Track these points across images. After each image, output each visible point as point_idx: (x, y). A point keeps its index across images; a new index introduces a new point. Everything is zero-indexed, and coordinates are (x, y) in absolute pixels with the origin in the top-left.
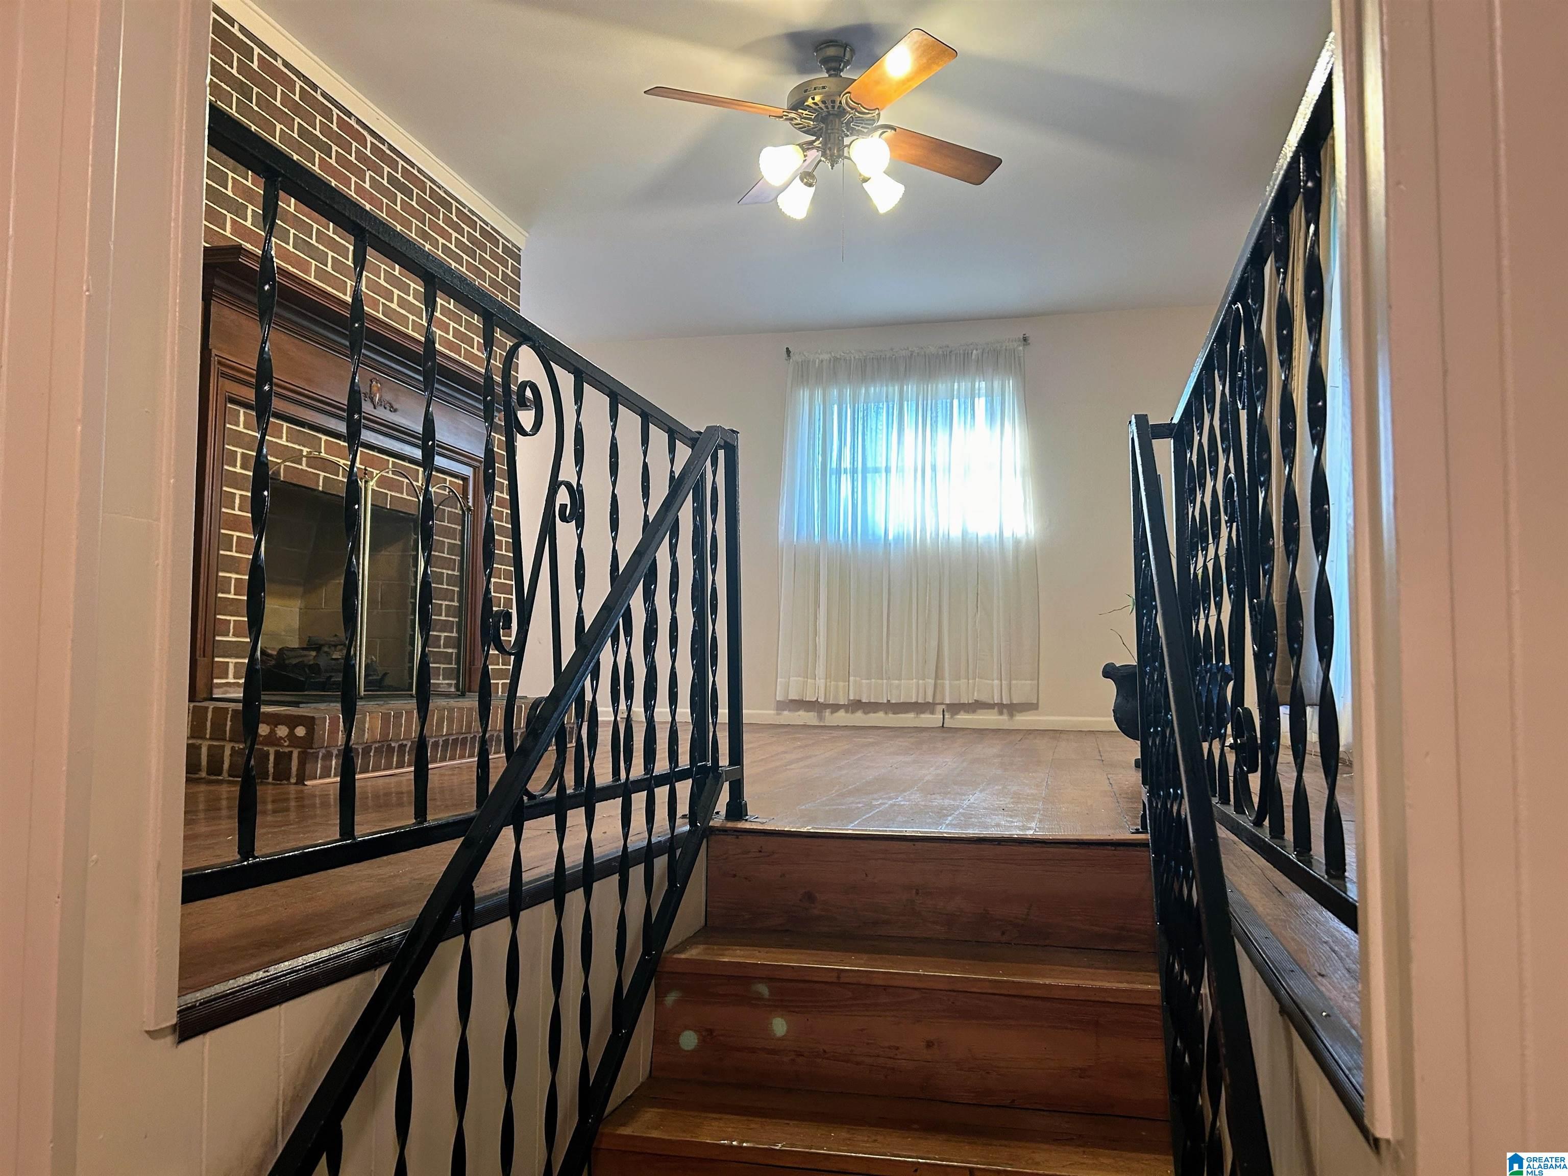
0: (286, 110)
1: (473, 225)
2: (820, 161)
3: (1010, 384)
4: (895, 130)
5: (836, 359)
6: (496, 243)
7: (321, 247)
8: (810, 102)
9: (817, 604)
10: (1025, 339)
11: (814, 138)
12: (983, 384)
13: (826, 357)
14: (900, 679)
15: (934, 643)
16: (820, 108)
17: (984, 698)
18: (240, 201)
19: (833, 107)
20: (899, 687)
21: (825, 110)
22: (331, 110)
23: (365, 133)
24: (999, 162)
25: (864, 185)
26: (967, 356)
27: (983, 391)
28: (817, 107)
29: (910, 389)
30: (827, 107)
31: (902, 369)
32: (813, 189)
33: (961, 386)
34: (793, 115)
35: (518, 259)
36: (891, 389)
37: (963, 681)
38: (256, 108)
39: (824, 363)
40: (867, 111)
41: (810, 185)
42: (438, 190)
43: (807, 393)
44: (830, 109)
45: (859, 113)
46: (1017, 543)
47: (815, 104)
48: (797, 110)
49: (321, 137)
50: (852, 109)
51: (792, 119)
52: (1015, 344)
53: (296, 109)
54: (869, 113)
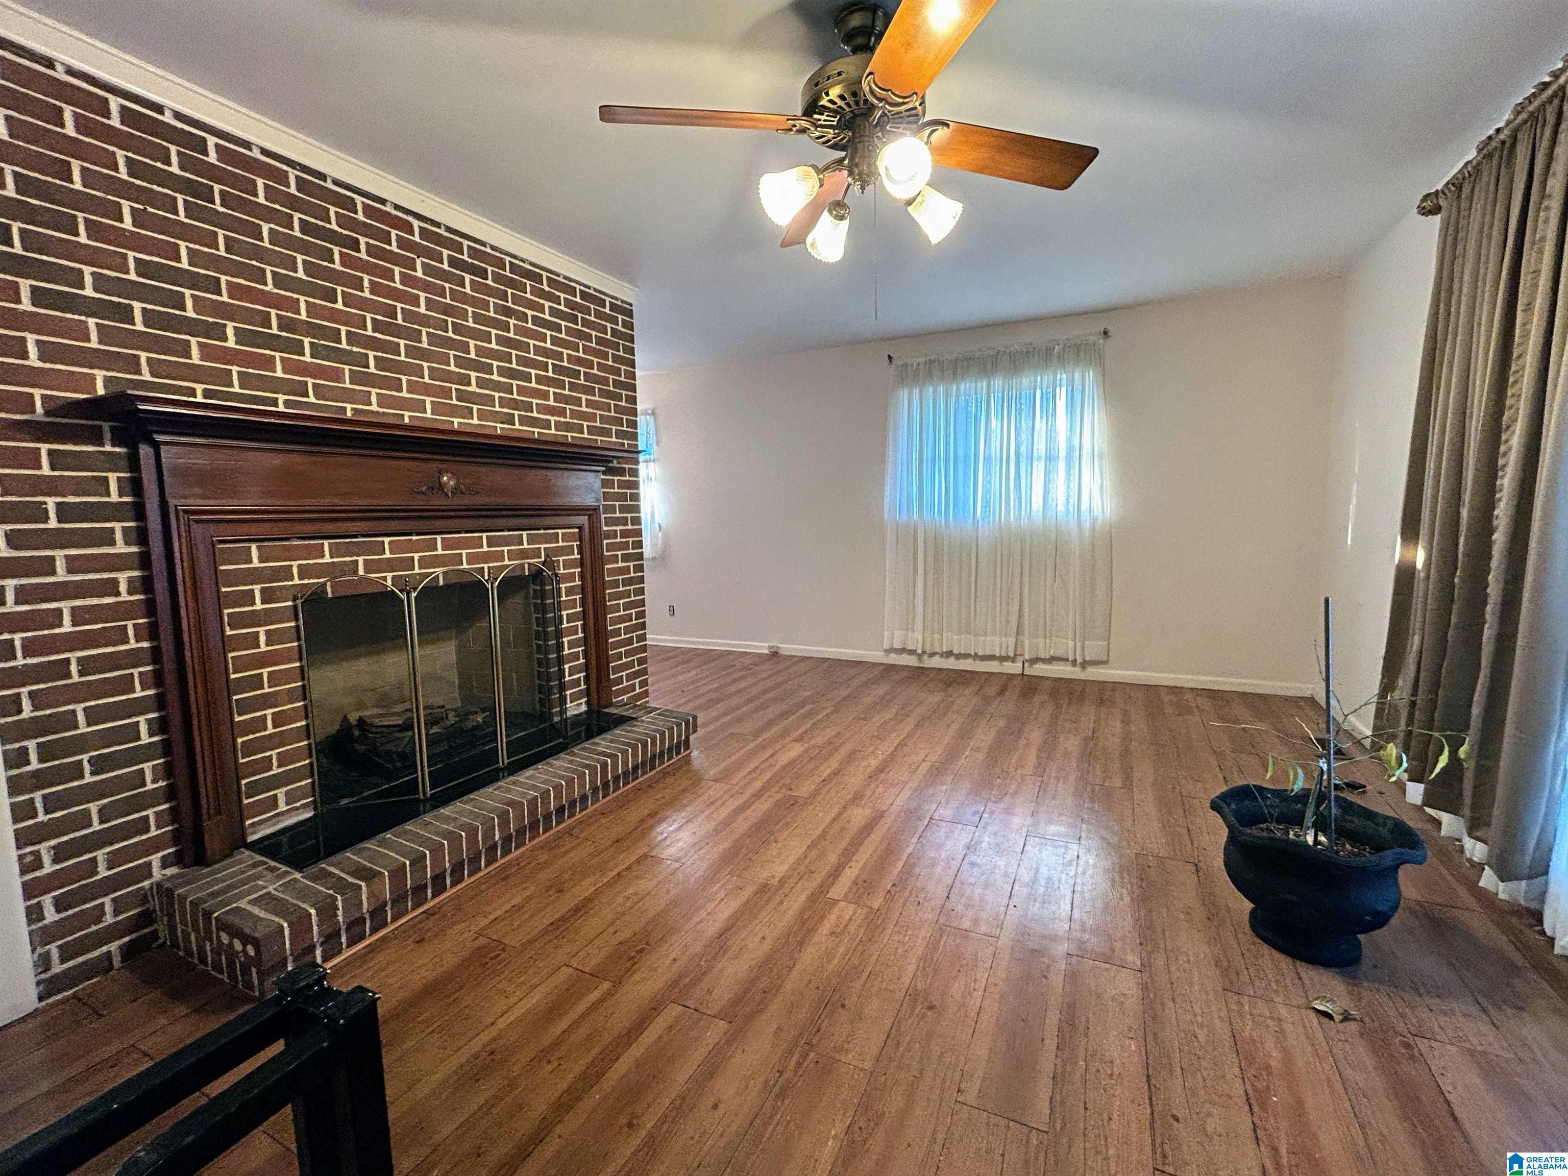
0: (277, 206)
1: (573, 291)
2: (849, 185)
3: (1090, 375)
4: (948, 125)
5: (931, 362)
6: (602, 303)
7: (355, 349)
8: (824, 102)
9: (916, 571)
10: (1105, 333)
11: (843, 154)
12: (1064, 376)
13: (922, 360)
14: (986, 635)
15: (1016, 608)
16: (840, 107)
17: (1058, 654)
18: (211, 320)
19: (857, 103)
20: (984, 641)
21: (847, 109)
22: (353, 199)
23: (410, 219)
24: (1095, 152)
25: (910, 209)
26: (1049, 351)
27: (1064, 382)
28: (835, 107)
29: (998, 383)
30: (848, 105)
31: (989, 366)
32: (845, 223)
33: (1043, 379)
34: (804, 124)
35: (630, 314)
36: (979, 385)
37: (1041, 640)
38: (221, 209)
39: (922, 366)
40: (901, 100)
41: (841, 218)
42: (521, 264)
43: (906, 392)
44: (854, 107)
45: (891, 105)
46: (1094, 520)
47: (831, 101)
48: (811, 116)
49: (340, 230)
50: (880, 100)
51: (803, 131)
52: (1095, 338)
53: (293, 203)
54: (904, 103)
